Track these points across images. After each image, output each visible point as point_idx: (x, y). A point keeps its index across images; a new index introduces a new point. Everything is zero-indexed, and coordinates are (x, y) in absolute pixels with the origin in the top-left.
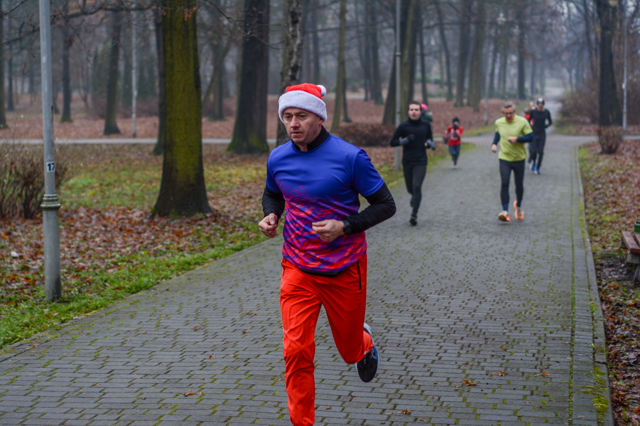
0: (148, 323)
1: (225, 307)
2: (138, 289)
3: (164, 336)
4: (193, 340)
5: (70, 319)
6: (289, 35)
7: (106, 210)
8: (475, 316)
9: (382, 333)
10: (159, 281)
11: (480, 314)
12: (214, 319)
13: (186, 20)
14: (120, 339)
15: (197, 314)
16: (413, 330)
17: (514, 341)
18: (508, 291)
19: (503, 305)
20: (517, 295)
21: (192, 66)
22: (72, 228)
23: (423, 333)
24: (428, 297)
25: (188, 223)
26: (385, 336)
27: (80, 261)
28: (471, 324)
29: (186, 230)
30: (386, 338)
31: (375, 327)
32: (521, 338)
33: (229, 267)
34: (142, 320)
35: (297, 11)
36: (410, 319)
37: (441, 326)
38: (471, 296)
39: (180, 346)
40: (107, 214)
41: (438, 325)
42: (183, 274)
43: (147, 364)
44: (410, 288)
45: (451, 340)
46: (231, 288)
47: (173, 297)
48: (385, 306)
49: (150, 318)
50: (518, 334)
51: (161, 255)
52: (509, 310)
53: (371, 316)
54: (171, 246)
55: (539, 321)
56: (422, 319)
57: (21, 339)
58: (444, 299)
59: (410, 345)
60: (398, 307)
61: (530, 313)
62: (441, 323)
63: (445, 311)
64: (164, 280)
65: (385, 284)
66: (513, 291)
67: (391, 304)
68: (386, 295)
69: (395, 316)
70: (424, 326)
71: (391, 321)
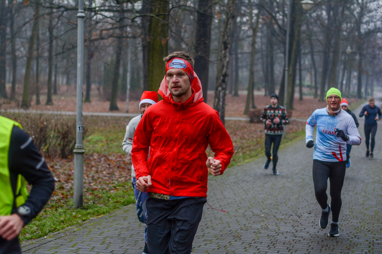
0: (134, 224)
2: (129, 203)
5: (88, 219)
6: (222, 56)
7: (110, 155)
9: (274, 236)
13: (163, 44)
14: (117, 232)
16: (293, 235)
17: (354, 244)
18: (350, 213)
19: (348, 222)
20: (356, 216)
22: (90, 165)
23: (299, 237)
24: (302, 215)
26: (276, 238)
27: (94, 185)
30: (276, 239)
31: (270, 232)
32: (359, 242)
34: (131, 222)
35: (227, 41)
36: (291, 228)
37: (310, 233)
40: (110, 158)
41: (308, 232)
43: (133, 248)
44: (291, 209)
45: (316, 242)
48: (276, 220)
49: (135, 220)
50: (357, 240)
52: (351, 225)
53: (267, 225)
55: (370, 233)
56: (298, 228)
57: (59, 230)
58: (311, 217)
59: (291, 244)
60: (284, 221)
61: (364, 228)
62: (310, 231)
63: (312, 224)
65: (276, 207)
66: (353, 214)
67: (279, 218)
68: (276, 213)
69: (282, 226)
70: (300, 233)
71: (280, 229)
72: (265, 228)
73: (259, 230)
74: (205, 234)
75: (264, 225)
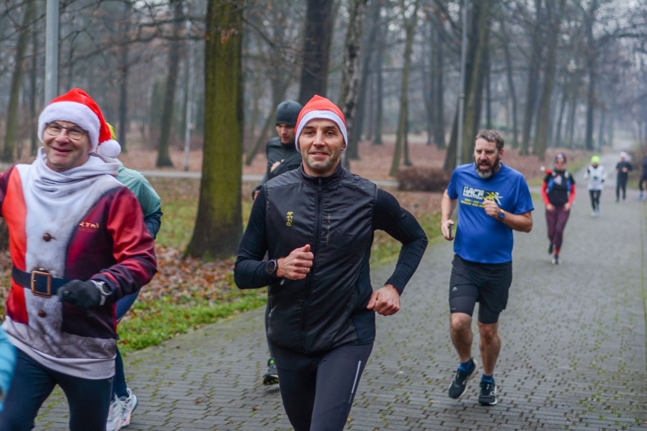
0: (143, 390)
1: (239, 373)
2: (145, 344)
3: (158, 408)
4: (191, 416)
6: (346, 71)
8: (532, 400)
9: (420, 419)
10: (171, 335)
11: (538, 398)
12: (223, 389)
13: (223, 42)
15: (204, 382)
16: (457, 416)
18: (571, 369)
19: (566, 387)
20: (583, 375)
21: (234, 96)
25: (222, 267)
26: (422, 424)
28: (527, 411)
29: (219, 275)
30: (423, 426)
31: (411, 411)
33: (255, 322)
34: (137, 386)
35: (355, 45)
37: (491, 412)
38: (529, 373)
39: (174, 424)
41: (487, 411)
42: (201, 327)
46: (252, 348)
47: (182, 358)
48: (426, 382)
50: (584, 428)
51: (184, 303)
52: (573, 395)
53: (408, 394)
54: (198, 293)
55: (609, 411)
60: (441, 384)
61: (598, 400)
64: (178, 334)
65: (430, 353)
66: (578, 369)
67: (433, 379)
68: (429, 367)
69: (437, 396)
70: (471, 411)
71: (432, 403)
72: (402, 401)
73: (391, 405)
74: (280, 415)
75: (401, 394)
